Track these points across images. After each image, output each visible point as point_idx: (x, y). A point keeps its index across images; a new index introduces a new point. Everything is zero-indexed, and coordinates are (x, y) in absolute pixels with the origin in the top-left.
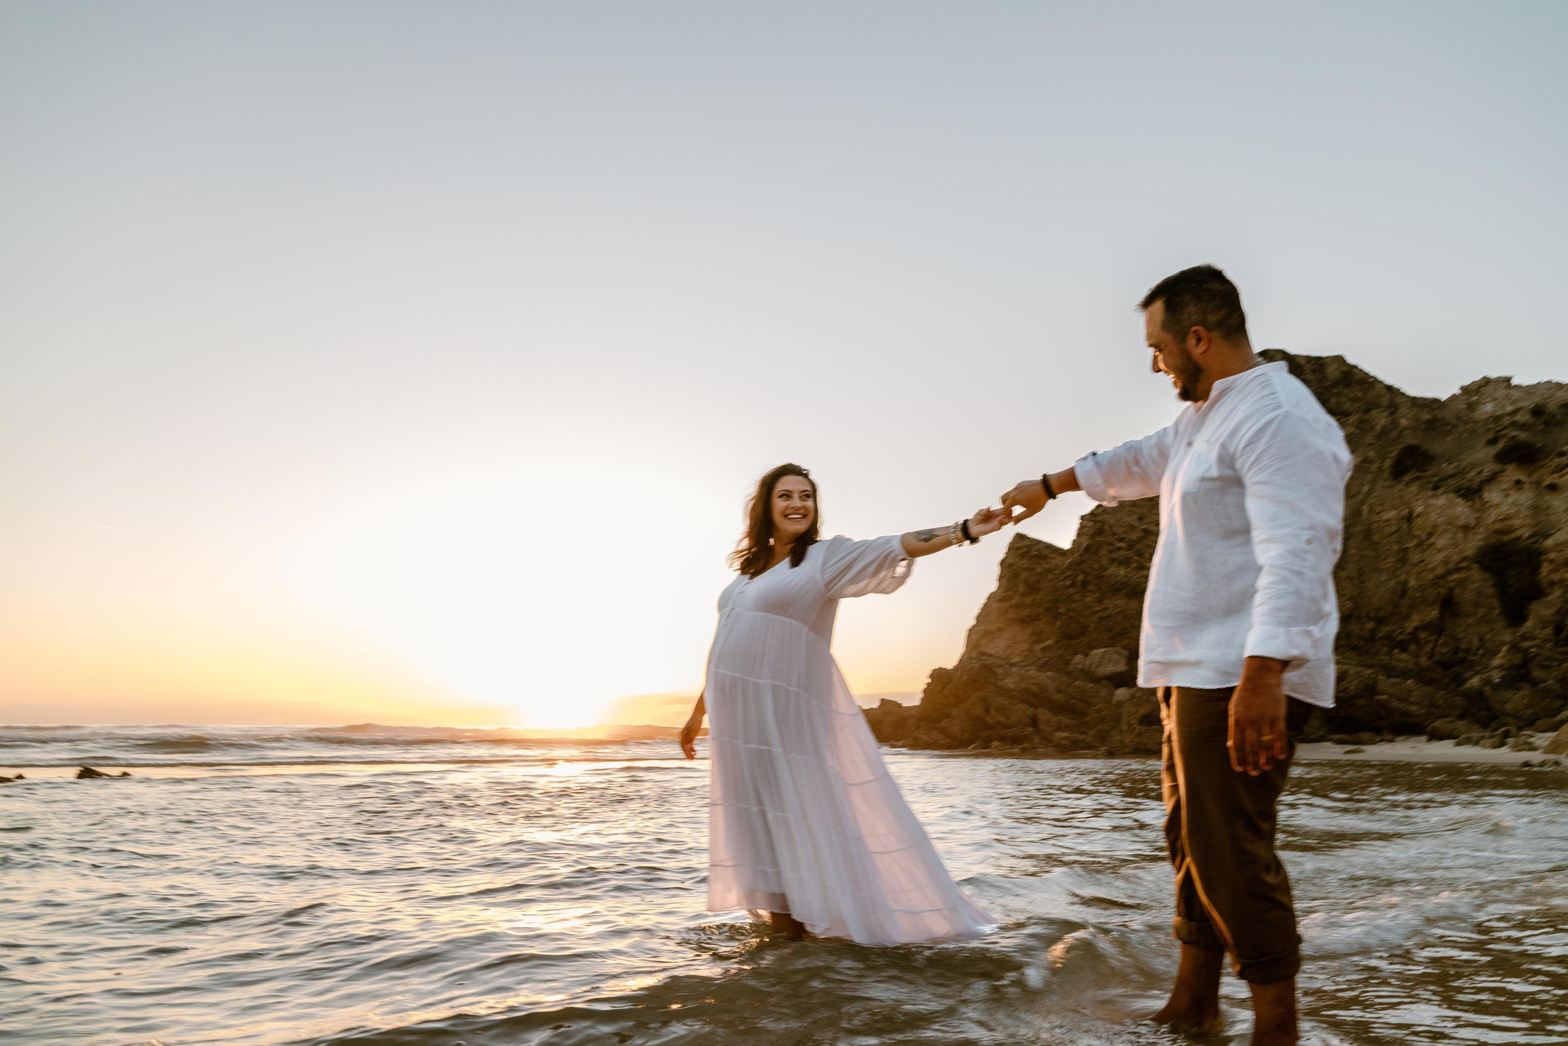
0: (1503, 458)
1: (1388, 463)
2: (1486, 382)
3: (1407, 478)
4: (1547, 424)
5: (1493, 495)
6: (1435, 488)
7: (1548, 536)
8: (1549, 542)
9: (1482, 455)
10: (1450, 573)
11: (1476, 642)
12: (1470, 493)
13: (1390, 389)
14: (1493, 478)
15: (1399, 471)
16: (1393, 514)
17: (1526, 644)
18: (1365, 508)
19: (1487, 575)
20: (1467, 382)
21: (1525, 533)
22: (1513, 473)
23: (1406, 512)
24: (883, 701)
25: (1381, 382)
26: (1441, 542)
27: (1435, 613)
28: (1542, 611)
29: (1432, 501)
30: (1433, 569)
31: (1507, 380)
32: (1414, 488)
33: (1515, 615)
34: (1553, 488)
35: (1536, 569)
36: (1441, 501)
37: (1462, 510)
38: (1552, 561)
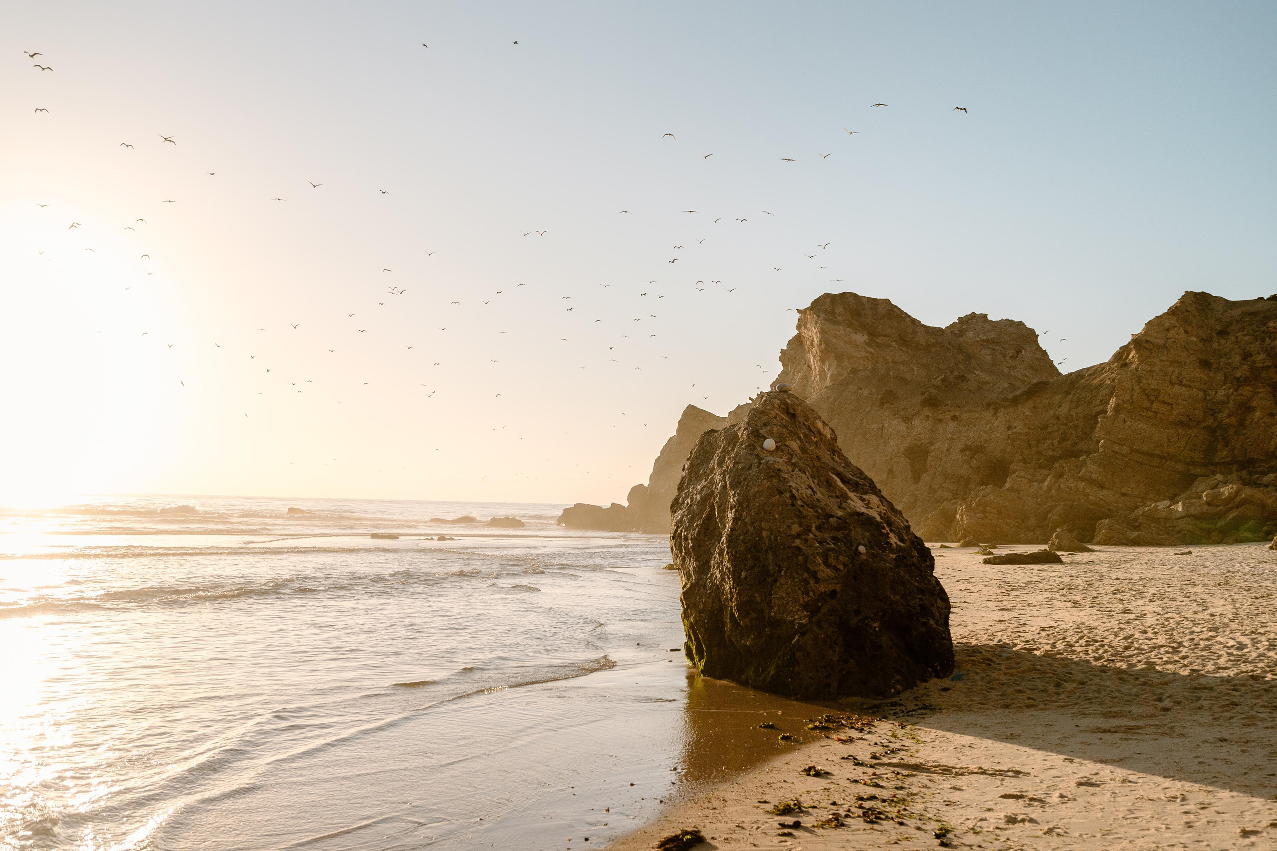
0: (924, 403)
1: (879, 397)
2: (973, 315)
3: (885, 406)
4: (946, 387)
5: (916, 422)
6: (895, 415)
7: (932, 445)
8: (933, 447)
9: (917, 399)
10: (891, 459)
11: (900, 490)
12: (907, 420)
13: (915, 322)
14: (918, 413)
15: (883, 402)
16: (876, 425)
17: (917, 492)
18: (865, 421)
19: (908, 460)
20: (962, 316)
21: (926, 441)
22: (927, 411)
23: (881, 426)
24: (612, 504)
25: (910, 317)
26: (892, 443)
27: (885, 476)
28: (925, 477)
29: (892, 422)
30: (887, 455)
31: (985, 316)
32: (887, 413)
33: (917, 478)
34: (940, 420)
35: (925, 460)
36: (895, 423)
37: (902, 427)
38: (932, 457)
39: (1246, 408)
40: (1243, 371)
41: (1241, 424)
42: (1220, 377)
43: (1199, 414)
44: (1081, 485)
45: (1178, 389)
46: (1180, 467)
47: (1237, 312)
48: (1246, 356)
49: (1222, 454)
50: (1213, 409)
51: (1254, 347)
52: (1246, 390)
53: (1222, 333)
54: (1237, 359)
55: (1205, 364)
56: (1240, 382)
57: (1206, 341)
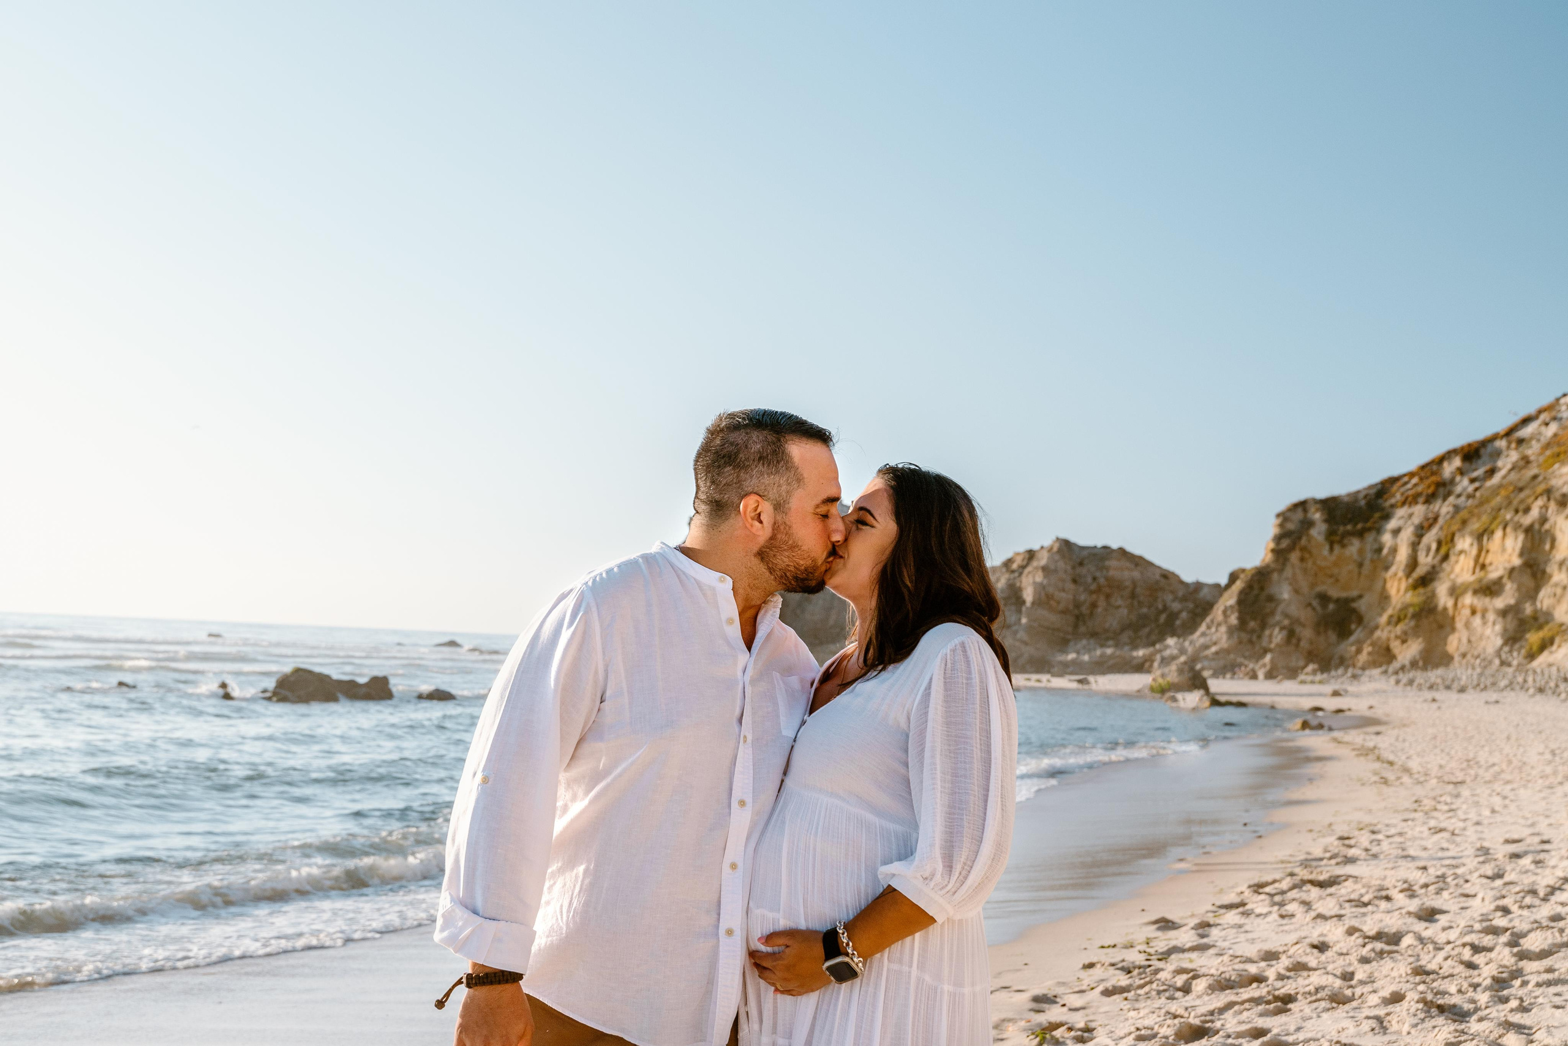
39: (1094, 605)
40: (1093, 587)
41: (1092, 614)
42: (1081, 589)
43: (1071, 607)
44: (1017, 644)
45: (1063, 595)
46: (1061, 635)
47: (1085, 553)
48: (1094, 579)
49: (1082, 629)
50: (1077, 605)
51: (1098, 574)
52: (1094, 596)
53: (1081, 564)
54: (1089, 580)
55: (1075, 581)
56: (1092, 592)
57: (1073, 568)
